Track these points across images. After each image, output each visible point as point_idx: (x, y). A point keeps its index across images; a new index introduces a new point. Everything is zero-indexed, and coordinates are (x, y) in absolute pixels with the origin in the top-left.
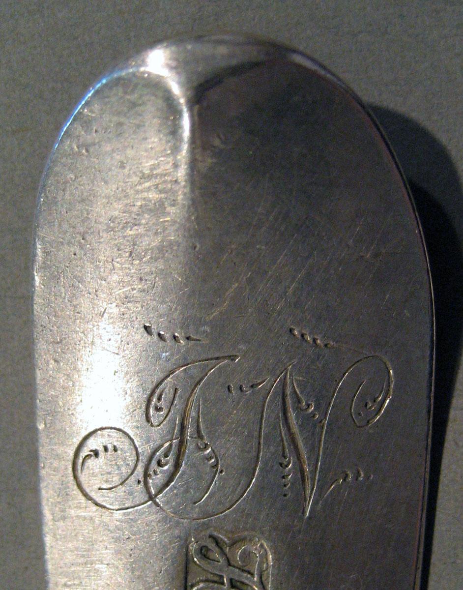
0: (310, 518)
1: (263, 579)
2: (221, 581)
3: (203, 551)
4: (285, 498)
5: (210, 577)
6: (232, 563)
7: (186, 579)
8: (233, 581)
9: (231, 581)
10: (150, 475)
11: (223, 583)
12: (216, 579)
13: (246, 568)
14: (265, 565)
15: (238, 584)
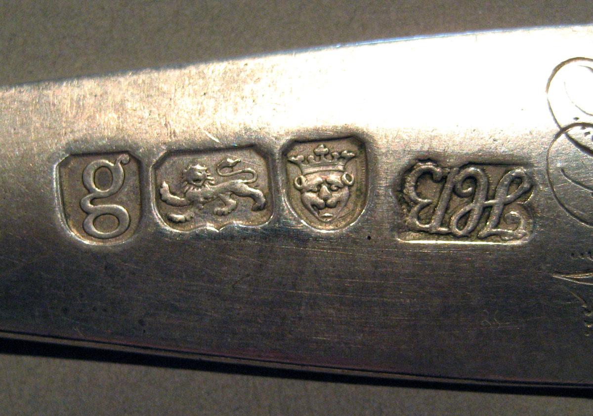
0: (552, 278)
1: (493, 237)
2: (489, 198)
3: (517, 179)
4: (570, 255)
5: (493, 187)
6: (507, 207)
7: (490, 164)
8: (489, 209)
9: (491, 207)
10: (584, 128)
11: (487, 199)
12: (491, 193)
13: (502, 221)
14: (506, 238)
15: (487, 213)
